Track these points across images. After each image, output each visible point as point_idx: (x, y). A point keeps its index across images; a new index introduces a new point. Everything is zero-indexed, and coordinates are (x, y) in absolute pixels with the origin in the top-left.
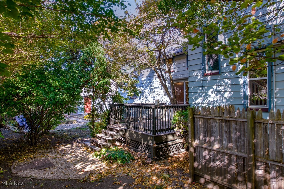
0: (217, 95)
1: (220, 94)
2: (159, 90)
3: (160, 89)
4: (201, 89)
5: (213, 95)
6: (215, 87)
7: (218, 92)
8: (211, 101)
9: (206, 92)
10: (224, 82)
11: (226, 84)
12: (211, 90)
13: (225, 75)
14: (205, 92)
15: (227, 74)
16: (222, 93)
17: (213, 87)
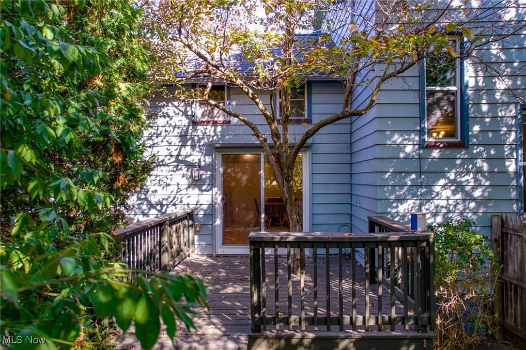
0: (454, 193)
1: (463, 191)
2: (164, 173)
3: (171, 168)
4: (413, 176)
5: (447, 193)
6: (452, 176)
7: (459, 187)
8: (442, 207)
9: (429, 186)
10: (474, 165)
11: (479, 171)
12: (442, 182)
13: (478, 150)
14: (426, 186)
15: (482, 149)
16: (467, 188)
17: (448, 175)
